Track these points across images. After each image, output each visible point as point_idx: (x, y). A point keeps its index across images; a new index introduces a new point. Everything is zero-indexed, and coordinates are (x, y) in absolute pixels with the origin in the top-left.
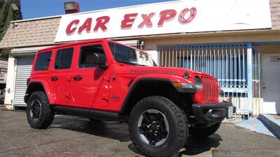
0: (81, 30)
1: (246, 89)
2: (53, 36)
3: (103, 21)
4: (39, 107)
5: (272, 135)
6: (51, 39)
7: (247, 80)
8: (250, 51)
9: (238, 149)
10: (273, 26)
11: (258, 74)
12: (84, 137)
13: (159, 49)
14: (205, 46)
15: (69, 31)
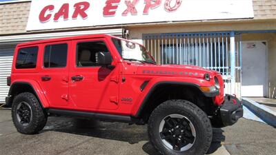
0: (57, 17)
1: (229, 76)
2: (24, 23)
3: (82, 7)
4: (29, 110)
5: (262, 121)
6: (21, 28)
7: (230, 68)
8: (232, 39)
9: (244, 141)
10: (255, 15)
11: (239, 62)
12: (88, 141)
13: (145, 38)
14: (190, 35)
15: (43, 18)
